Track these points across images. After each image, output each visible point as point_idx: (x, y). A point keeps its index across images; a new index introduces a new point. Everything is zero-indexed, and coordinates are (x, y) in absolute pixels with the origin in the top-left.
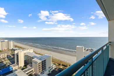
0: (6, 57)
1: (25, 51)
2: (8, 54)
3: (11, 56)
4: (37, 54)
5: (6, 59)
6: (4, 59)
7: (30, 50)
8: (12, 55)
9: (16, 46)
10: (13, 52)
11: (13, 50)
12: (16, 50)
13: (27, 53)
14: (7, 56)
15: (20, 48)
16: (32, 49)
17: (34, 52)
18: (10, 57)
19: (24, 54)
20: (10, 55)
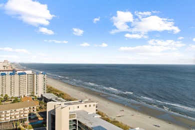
0: (28, 117)
1: (74, 108)
2: (32, 111)
3: (38, 115)
4: (107, 120)
5: (27, 122)
6: (22, 121)
7: (88, 104)
8: (40, 113)
9: (50, 90)
10: (43, 106)
11: (43, 100)
12: (51, 100)
13: (78, 112)
14: (30, 114)
15: (60, 95)
16: (92, 104)
17: (98, 113)
18: (37, 118)
19: (71, 116)
20: (36, 112)
